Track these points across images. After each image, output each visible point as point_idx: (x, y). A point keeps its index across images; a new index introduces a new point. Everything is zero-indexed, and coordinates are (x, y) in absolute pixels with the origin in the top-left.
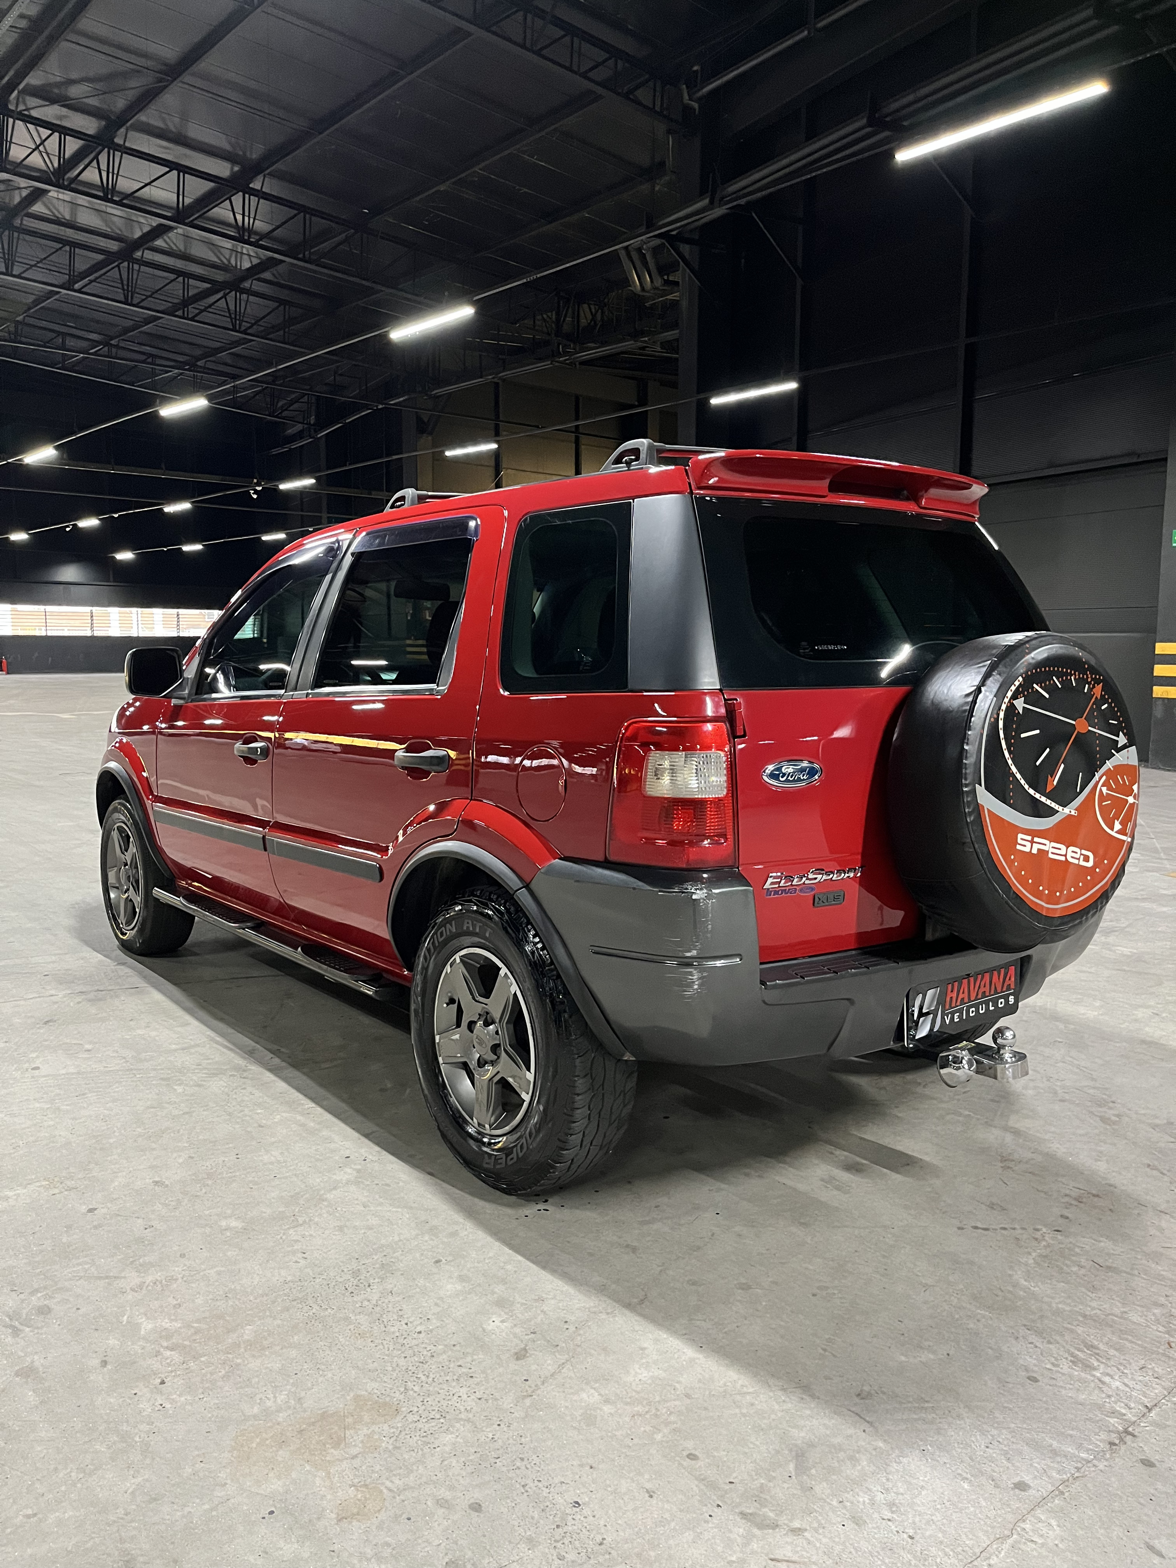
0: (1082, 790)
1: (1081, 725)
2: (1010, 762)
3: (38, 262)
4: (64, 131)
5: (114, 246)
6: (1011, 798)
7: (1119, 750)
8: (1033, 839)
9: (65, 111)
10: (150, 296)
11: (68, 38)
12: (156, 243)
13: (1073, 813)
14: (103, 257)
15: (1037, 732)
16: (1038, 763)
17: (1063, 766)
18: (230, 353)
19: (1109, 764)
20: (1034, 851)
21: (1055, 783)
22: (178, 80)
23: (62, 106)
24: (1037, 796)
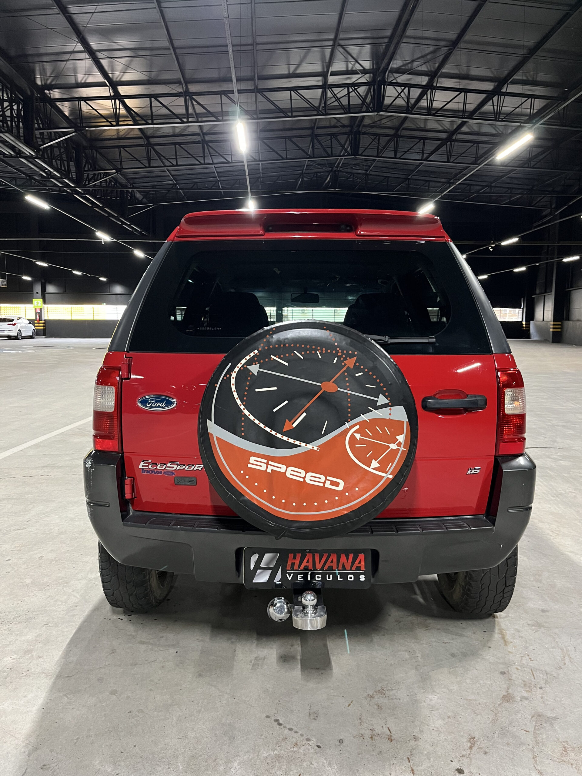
0: (326, 433)
1: (329, 387)
2: (242, 407)
3: (409, 150)
4: (410, 86)
5: (444, 136)
6: (243, 431)
7: (377, 408)
8: (268, 462)
9: (409, 76)
10: (460, 156)
11: (403, 41)
12: (462, 130)
13: (315, 448)
14: (440, 142)
15: (275, 388)
16: (274, 410)
17: (305, 414)
18: (507, 177)
19: (364, 417)
20: (269, 470)
21: (295, 425)
22: (456, 47)
23: (408, 74)
24: (273, 433)
